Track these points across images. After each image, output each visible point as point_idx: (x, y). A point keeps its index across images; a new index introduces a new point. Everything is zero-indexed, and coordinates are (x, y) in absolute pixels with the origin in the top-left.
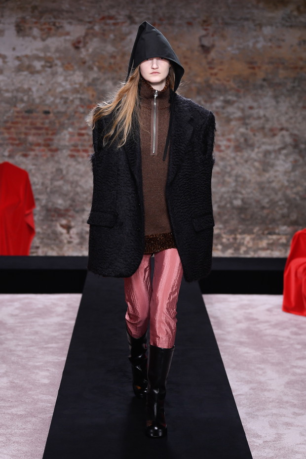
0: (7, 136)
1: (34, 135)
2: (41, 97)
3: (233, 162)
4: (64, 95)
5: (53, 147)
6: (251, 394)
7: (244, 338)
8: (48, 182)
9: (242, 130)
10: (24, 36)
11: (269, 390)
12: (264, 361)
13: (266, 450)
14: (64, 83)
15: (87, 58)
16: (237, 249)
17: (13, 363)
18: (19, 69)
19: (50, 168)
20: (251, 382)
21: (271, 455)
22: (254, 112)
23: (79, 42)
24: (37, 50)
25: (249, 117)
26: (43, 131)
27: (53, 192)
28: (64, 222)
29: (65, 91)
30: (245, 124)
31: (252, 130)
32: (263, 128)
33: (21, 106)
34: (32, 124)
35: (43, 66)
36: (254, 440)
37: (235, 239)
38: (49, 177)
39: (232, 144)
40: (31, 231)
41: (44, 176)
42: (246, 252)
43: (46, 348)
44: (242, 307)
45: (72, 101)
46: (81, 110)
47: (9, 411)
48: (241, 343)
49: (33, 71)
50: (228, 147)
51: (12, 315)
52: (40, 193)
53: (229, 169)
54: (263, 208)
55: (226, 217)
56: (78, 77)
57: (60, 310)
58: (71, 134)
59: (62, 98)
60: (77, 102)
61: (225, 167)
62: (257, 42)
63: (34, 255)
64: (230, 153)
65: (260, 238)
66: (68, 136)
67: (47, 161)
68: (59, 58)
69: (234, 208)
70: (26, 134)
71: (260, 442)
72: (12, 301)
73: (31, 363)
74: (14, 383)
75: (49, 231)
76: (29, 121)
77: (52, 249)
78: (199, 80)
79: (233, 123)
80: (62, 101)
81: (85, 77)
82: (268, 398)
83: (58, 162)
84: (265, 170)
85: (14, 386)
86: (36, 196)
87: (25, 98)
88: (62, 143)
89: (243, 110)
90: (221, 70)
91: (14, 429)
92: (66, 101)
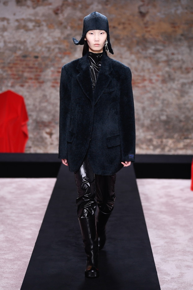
0: (10, 72)
1: (29, 72)
2: (32, 47)
3: (160, 91)
4: (48, 46)
5: (41, 80)
6: (165, 246)
7: (164, 209)
8: (37, 104)
9: (167, 69)
10: (21, 5)
11: (177, 244)
12: (175, 224)
13: (173, 284)
14: (48, 38)
15: (63, 21)
16: (163, 149)
17: (8, 224)
18: (18, 28)
19: (39, 94)
20: (166, 238)
21: (176, 287)
22: (175, 57)
23: (58, 10)
24: (30, 15)
25: (172, 60)
26: (34, 70)
27: (40, 110)
28: (48, 130)
29: (48, 43)
30: (169, 65)
31: (174, 69)
32: (181, 68)
33: (19, 53)
34: (26, 65)
35: (34, 26)
36: (165, 277)
37: (162, 142)
38: (38, 100)
39: (160, 78)
40: (26, 136)
41: (35, 100)
42: (169, 151)
43: (31, 214)
44: (164, 187)
45: (53, 50)
46: (59, 55)
47: (3, 257)
48: (161, 212)
49: (27, 29)
50: (157, 80)
51: (10, 193)
52: (32, 111)
53: (158, 95)
54: (181, 121)
55: (155, 127)
56: (57, 33)
57: (42, 189)
58: (53, 72)
59: (46, 47)
60: (57, 50)
61: (155, 93)
62: (177, 9)
63: (28, 152)
64: (159, 85)
65: (178, 141)
66: (50, 73)
67: (37, 89)
68: (45, 21)
69: (161, 121)
70: (23, 72)
71: (169, 278)
72: (11, 183)
73: (20, 225)
74: (8, 238)
75: (38, 136)
76: (25, 63)
77: (40, 148)
78: (138, 35)
79: (161, 65)
80: (47, 50)
81: (62, 33)
82: (176, 249)
83: (44, 90)
84: (182, 96)
85: (8, 240)
86: (29, 113)
87: (22, 47)
88: (47, 78)
89: (167, 56)
90: (153, 28)
91: (6, 269)
92: (49, 49)
